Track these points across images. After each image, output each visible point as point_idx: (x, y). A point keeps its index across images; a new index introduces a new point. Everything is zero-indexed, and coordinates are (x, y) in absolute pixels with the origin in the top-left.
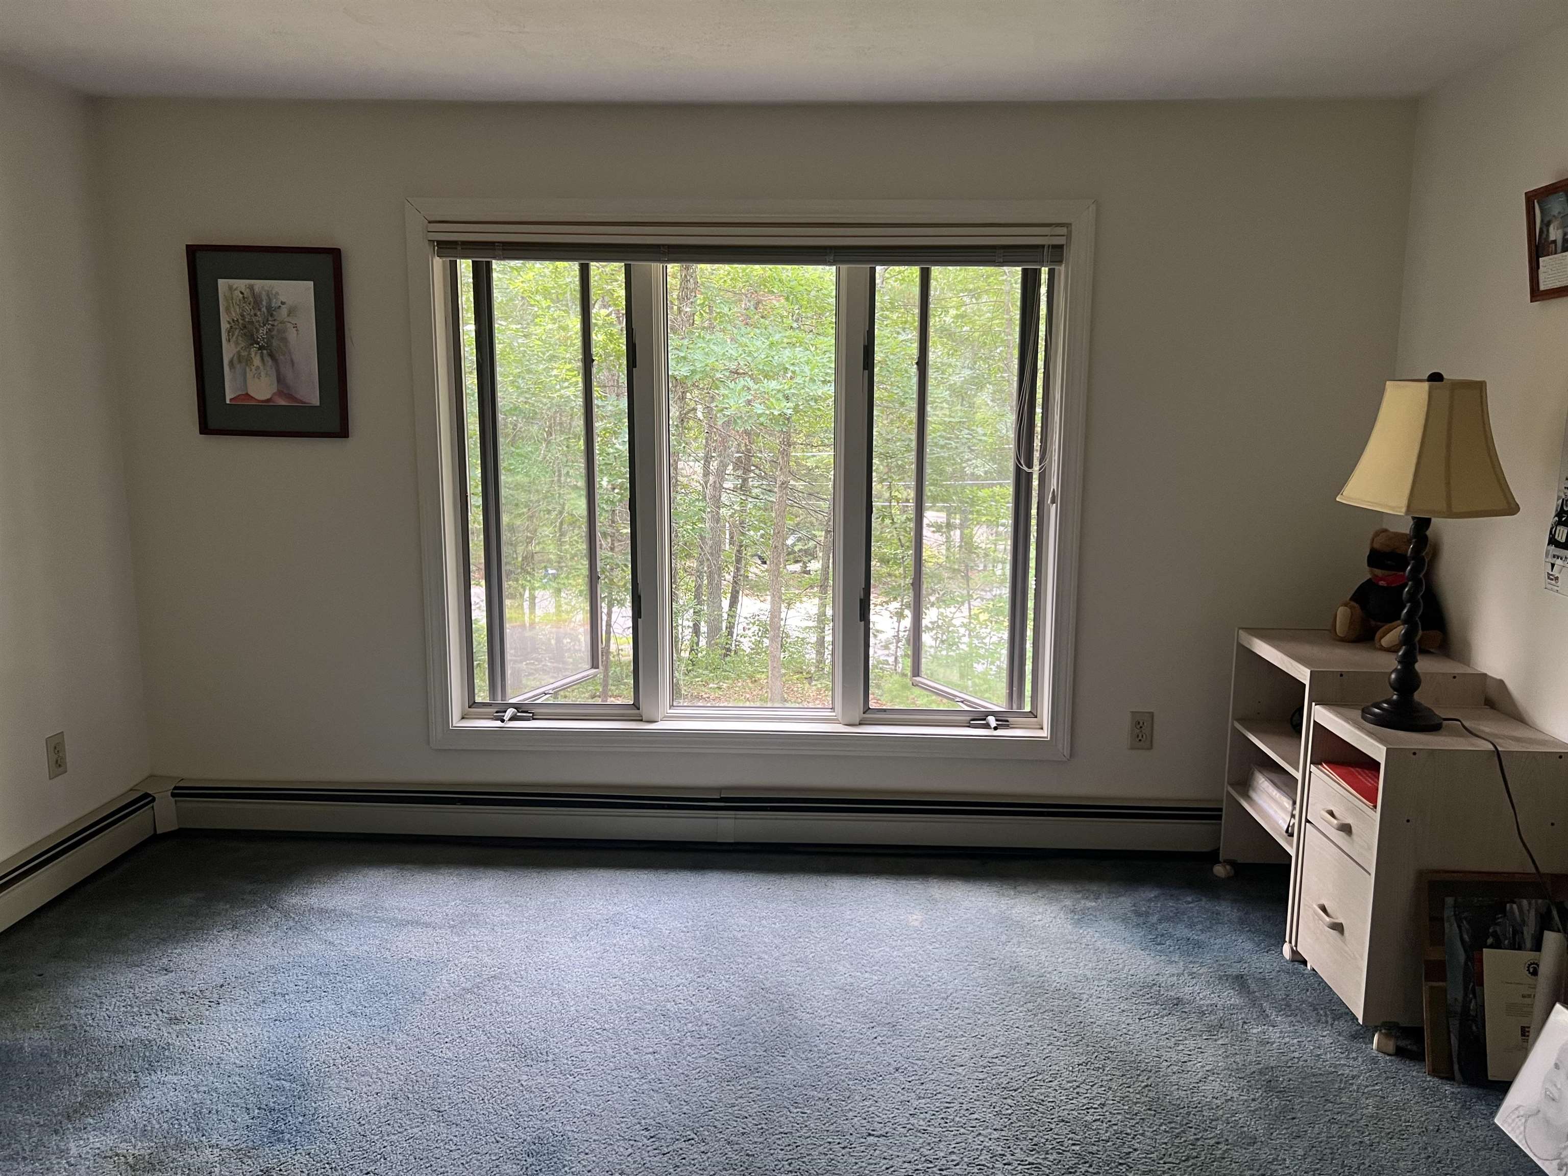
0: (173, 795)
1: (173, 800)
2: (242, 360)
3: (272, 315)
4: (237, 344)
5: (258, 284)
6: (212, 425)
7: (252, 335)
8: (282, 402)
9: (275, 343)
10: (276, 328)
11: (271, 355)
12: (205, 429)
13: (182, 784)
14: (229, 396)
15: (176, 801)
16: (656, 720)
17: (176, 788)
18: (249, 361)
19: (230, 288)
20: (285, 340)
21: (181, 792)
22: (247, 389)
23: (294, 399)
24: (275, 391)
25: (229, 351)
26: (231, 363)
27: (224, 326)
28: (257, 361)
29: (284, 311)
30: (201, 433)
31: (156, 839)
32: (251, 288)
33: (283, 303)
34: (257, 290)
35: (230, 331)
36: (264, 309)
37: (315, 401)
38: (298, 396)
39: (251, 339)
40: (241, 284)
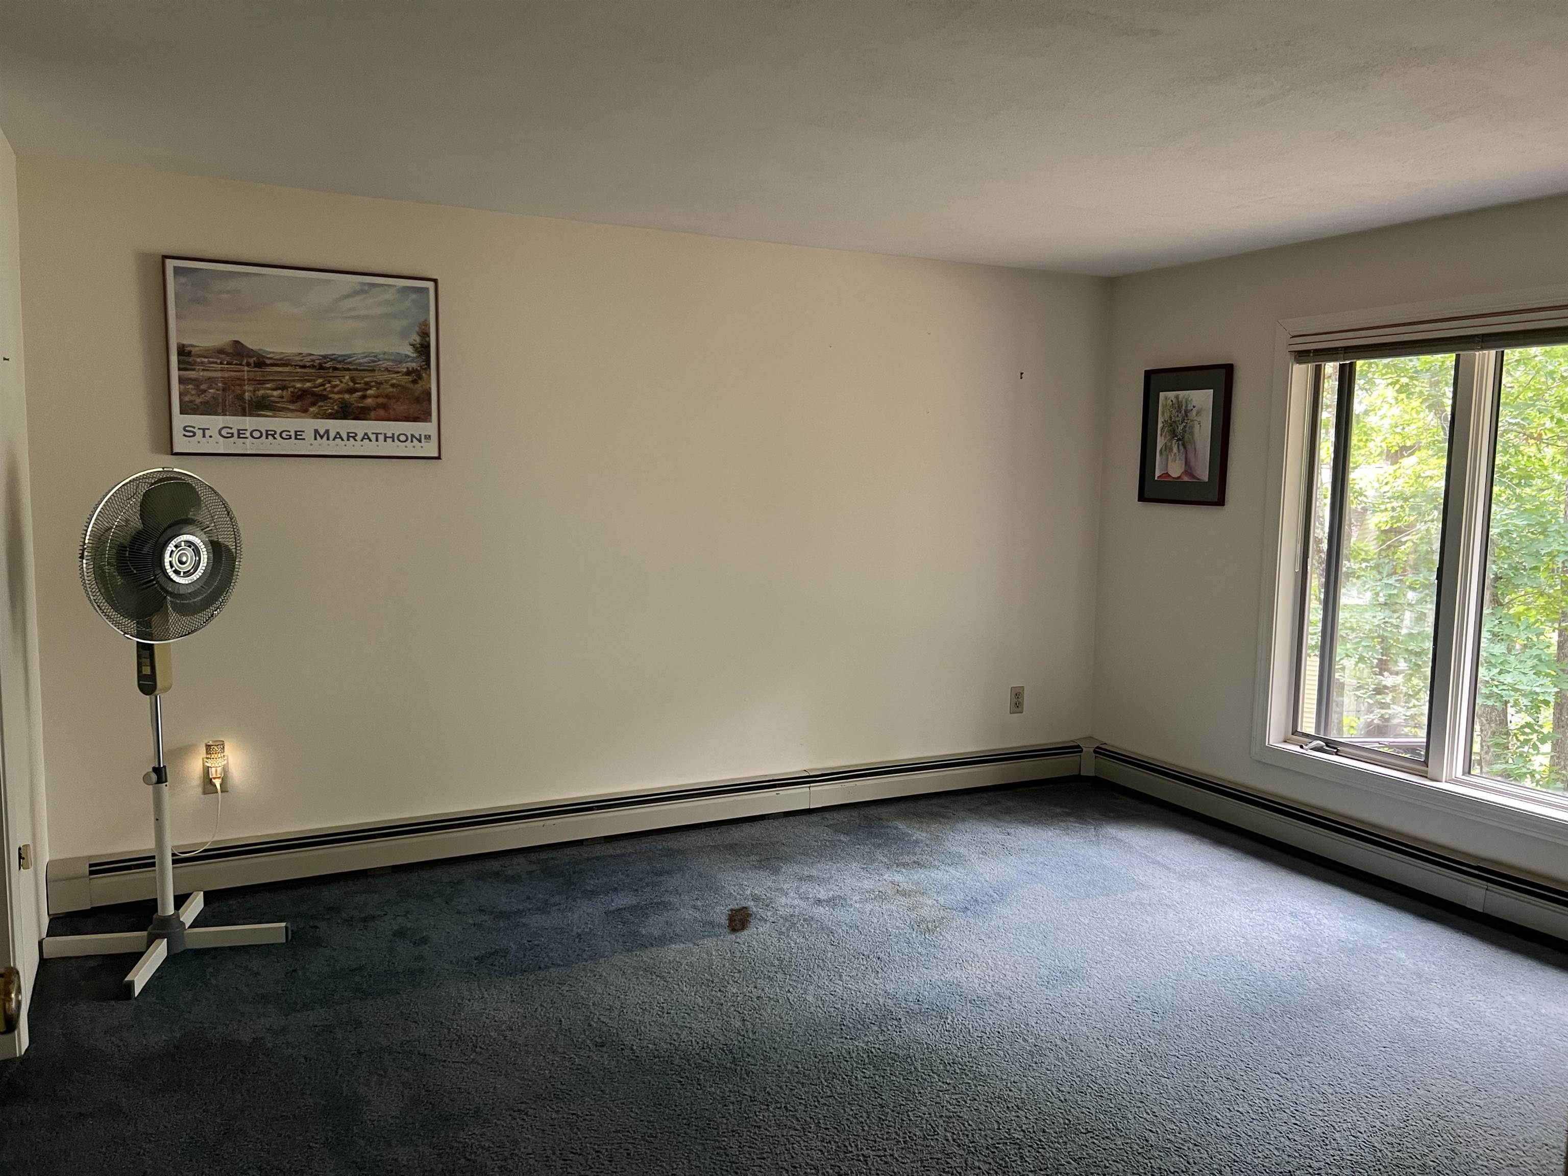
0: (1095, 752)
1: (1094, 755)
2: (1167, 448)
3: (1187, 416)
4: (1165, 437)
5: (1182, 394)
6: (1146, 496)
7: (1174, 431)
8: (1186, 479)
9: (1187, 436)
10: (1188, 425)
11: (1184, 445)
12: (1142, 498)
13: (1103, 746)
14: (1157, 474)
15: (1096, 757)
16: (1440, 779)
17: (1098, 747)
18: (1171, 449)
19: (1166, 398)
20: (1192, 433)
21: (1101, 752)
22: (1167, 470)
23: (1193, 477)
24: (1183, 470)
25: (1161, 442)
26: (1161, 451)
27: (1160, 425)
28: (1175, 450)
29: (1194, 412)
30: (1139, 500)
31: (1079, 778)
32: (1177, 397)
33: (1194, 407)
34: (1180, 397)
35: (1163, 428)
36: (1183, 412)
37: (1206, 479)
38: (1196, 475)
39: (1173, 433)
40: (1172, 395)
